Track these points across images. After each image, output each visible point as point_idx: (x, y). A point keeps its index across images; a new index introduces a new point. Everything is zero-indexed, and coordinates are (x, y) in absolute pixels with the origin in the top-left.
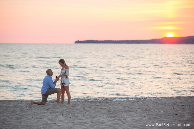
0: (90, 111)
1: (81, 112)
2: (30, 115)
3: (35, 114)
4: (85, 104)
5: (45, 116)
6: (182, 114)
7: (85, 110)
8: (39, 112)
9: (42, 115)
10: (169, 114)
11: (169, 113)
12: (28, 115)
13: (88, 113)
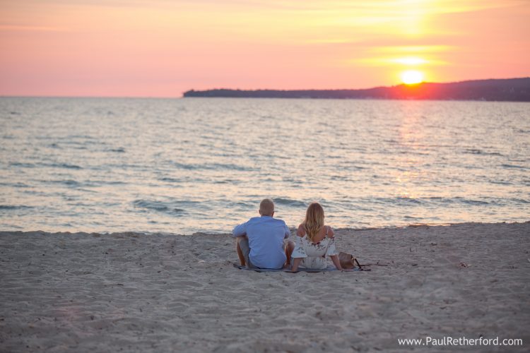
0: (208, 257)
1: (187, 260)
2: (63, 265)
3: (76, 263)
4: (198, 241)
5: (98, 269)
6: (428, 263)
7: (197, 255)
8: (83, 259)
9: (92, 267)
10: (398, 264)
11: (399, 261)
12: (59, 265)
13: (203, 261)
